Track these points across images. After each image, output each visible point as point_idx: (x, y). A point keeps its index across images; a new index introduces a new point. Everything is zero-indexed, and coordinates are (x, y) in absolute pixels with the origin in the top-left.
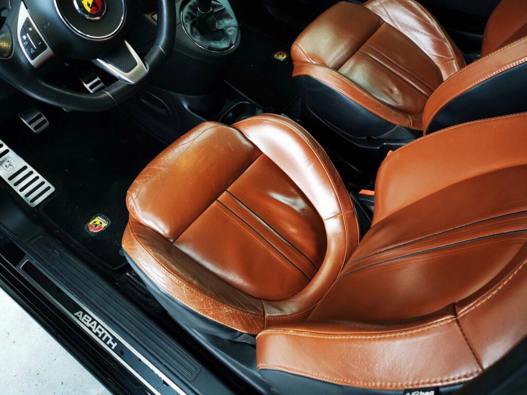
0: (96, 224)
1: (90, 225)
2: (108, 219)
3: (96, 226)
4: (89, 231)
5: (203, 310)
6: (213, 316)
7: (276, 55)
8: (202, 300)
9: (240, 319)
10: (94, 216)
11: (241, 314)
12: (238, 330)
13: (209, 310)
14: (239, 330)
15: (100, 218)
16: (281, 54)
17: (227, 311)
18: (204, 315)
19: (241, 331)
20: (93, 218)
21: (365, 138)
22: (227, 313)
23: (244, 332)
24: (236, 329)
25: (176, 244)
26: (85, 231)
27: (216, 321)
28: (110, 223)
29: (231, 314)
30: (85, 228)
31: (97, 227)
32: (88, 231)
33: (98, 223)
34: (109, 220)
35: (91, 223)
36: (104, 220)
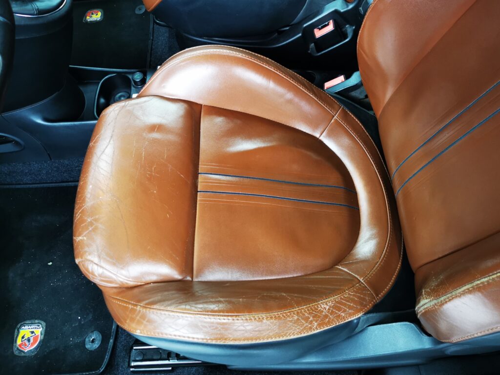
0: (26, 337)
1: (20, 345)
2: (37, 321)
3: (29, 340)
4: (24, 352)
5: (305, 328)
6: (320, 325)
7: (88, 17)
8: (296, 317)
9: (345, 305)
10: (16, 331)
11: (341, 299)
12: (352, 319)
13: (311, 322)
14: (354, 318)
15: (26, 327)
16: (93, 14)
17: (327, 307)
18: (310, 333)
19: (357, 317)
20: (16, 334)
21: (277, 34)
22: (329, 309)
23: (359, 316)
24: (350, 320)
25: (197, 277)
26: (20, 357)
27: (326, 328)
28: (44, 324)
29: (333, 307)
30: (16, 353)
31: (32, 341)
32: (23, 354)
33: (28, 335)
34: (40, 321)
35: (19, 341)
36: (33, 327)
